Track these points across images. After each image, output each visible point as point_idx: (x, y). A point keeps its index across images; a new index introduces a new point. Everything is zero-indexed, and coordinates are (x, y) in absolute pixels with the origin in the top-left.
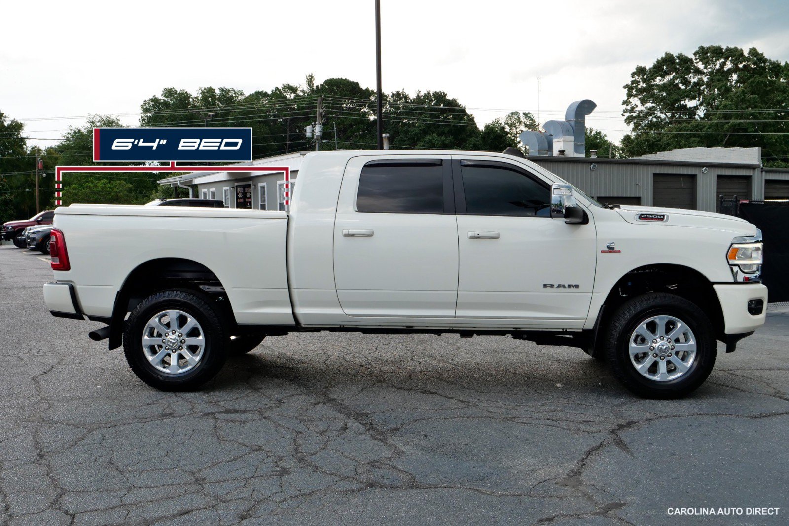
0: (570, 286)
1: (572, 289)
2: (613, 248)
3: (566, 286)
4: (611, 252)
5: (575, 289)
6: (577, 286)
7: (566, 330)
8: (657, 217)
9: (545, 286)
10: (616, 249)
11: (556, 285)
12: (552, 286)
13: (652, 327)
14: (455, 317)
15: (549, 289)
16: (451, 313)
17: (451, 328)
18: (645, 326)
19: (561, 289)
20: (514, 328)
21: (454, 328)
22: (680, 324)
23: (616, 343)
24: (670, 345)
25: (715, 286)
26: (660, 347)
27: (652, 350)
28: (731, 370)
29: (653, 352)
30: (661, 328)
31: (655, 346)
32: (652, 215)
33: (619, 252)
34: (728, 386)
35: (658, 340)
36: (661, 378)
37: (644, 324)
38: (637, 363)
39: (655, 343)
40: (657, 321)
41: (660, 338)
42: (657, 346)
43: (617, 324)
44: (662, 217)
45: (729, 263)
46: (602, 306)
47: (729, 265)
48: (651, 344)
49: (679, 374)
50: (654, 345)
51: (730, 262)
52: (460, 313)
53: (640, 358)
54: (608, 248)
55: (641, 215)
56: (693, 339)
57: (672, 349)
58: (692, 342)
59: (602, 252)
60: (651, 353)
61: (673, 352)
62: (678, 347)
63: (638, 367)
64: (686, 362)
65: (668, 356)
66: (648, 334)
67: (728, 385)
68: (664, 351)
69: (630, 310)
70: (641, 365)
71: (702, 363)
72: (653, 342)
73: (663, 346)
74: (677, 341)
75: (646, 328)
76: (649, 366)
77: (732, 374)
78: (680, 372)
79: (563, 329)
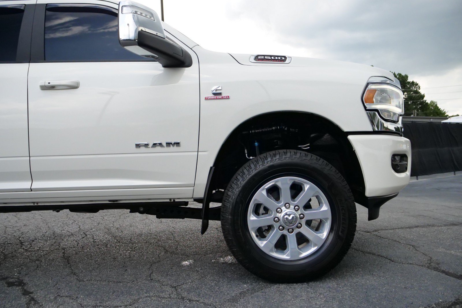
0: (169, 144)
1: (172, 148)
2: (220, 94)
3: (165, 144)
4: (217, 99)
5: (175, 148)
6: (178, 144)
7: (174, 200)
8: (277, 58)
9: (138, 146)
10: (223, 95)
11: (151, 145)
12: (146, 145)
13: (274, 192)
14: (31, 190)
15: (143, 149)
16: (26, 185)
17: (36, 204)
18: (264, 193)
19: (158, 148)
20: (110, 201)
21: (39, 204)
22: (307, 186)
23: (230, 217)
24: (298, 214)
25: (350, 137)
26: (285, 217)
27: (276, 222)
28: (376, 231)
29: (278, 224)
30: (285, 193)
31: (281, 215)
32: (271, 56)
33: (228, 98)
34: (374, 254)
35: (283, 208)
36: (291, 257)
37: (263, 189)
38: (260, 240)
39: (280, 213)
40: (279, 184)
41: (285, 206)
42: (282, 216)
43: (229, 193)
44: (283, 58)
45: (365, 107)
46: (211, 168)
47: (366, 110)
48: (275, 214)
49: (313, 249)
50: (278, 215)
51: (367, 106)
52: (37, 185)
53: (262, 233)
54: (214, 94)
55: (258, 56)
56: (325, 203)
57: (301, 218)
58: (325, 208)
59: (206, 99)
60: (276, 225)
61: (303, 222)
62: (309, 214)
63: (261, 244)
64: (320, 233)
65: (298, 227)
66: (270, 202)
67: (374, 251)
68: (291, 222)
69: (244, 173)
70: (265, 242)
71: (340, 233)
72: (278, 212)
73: (289, 215)
74: (308, 206)
75: (266, 196)
76: (275, 242)
77: (377, 235)
78: (314, 247)
79: (170, 200)
